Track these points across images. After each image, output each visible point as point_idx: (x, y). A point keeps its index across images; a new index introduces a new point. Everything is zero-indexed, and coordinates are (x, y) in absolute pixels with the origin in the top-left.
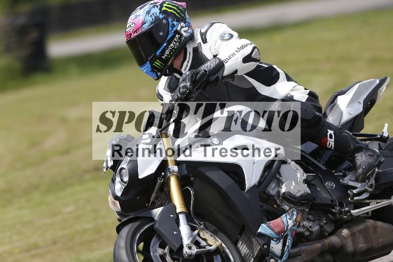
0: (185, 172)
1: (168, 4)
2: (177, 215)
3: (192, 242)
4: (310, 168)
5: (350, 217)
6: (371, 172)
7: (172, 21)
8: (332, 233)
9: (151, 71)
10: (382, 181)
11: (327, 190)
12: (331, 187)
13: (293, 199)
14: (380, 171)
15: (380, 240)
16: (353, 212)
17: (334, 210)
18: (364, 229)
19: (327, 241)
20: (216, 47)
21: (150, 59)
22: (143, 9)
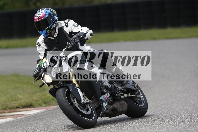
7: (55, 16)
16: (121, 97)
21: (46, 28)
22: (44, 10)
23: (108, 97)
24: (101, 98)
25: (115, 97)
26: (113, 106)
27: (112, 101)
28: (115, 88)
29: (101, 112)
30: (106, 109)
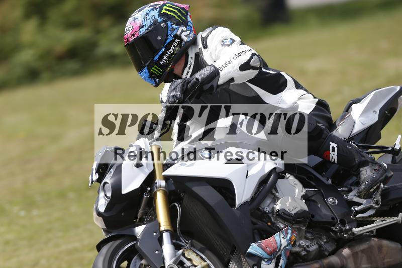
0: (173, 188)
1: (169, 7)
2: (161, 234)
3: (174, 263)
4: (312, 182)
5: (352, 236)
6: (375, 187)
7: (172, 25)
8: (333, 253)
9: (149, 77)
10: (392, 196)
11: (328, 206)
12: (333, 203)
13: (287, 217)
14: (386, 186)
15: (386, 260)
16: (355, 230)
17: (334, 228)
18: (367, 249)
19: (326, 261)
20: (217, 53)
21: (147, 65)
22: (142, 11)
24: (248, 250)
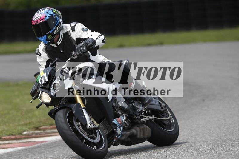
2: (82, 109)
7: (58, 18)
9: (46, 40)
13: (124, 110)
15: (147, 135)
17: (135, 118)
21: (47, 34)
22: (44, 10)
23: (123, 120)
24: (113, 122)
25: (134, 121)
26: (131, 131)
27: (129, 126)
28: (134, 108)
29: (113, 139)
30: (120, 136)
